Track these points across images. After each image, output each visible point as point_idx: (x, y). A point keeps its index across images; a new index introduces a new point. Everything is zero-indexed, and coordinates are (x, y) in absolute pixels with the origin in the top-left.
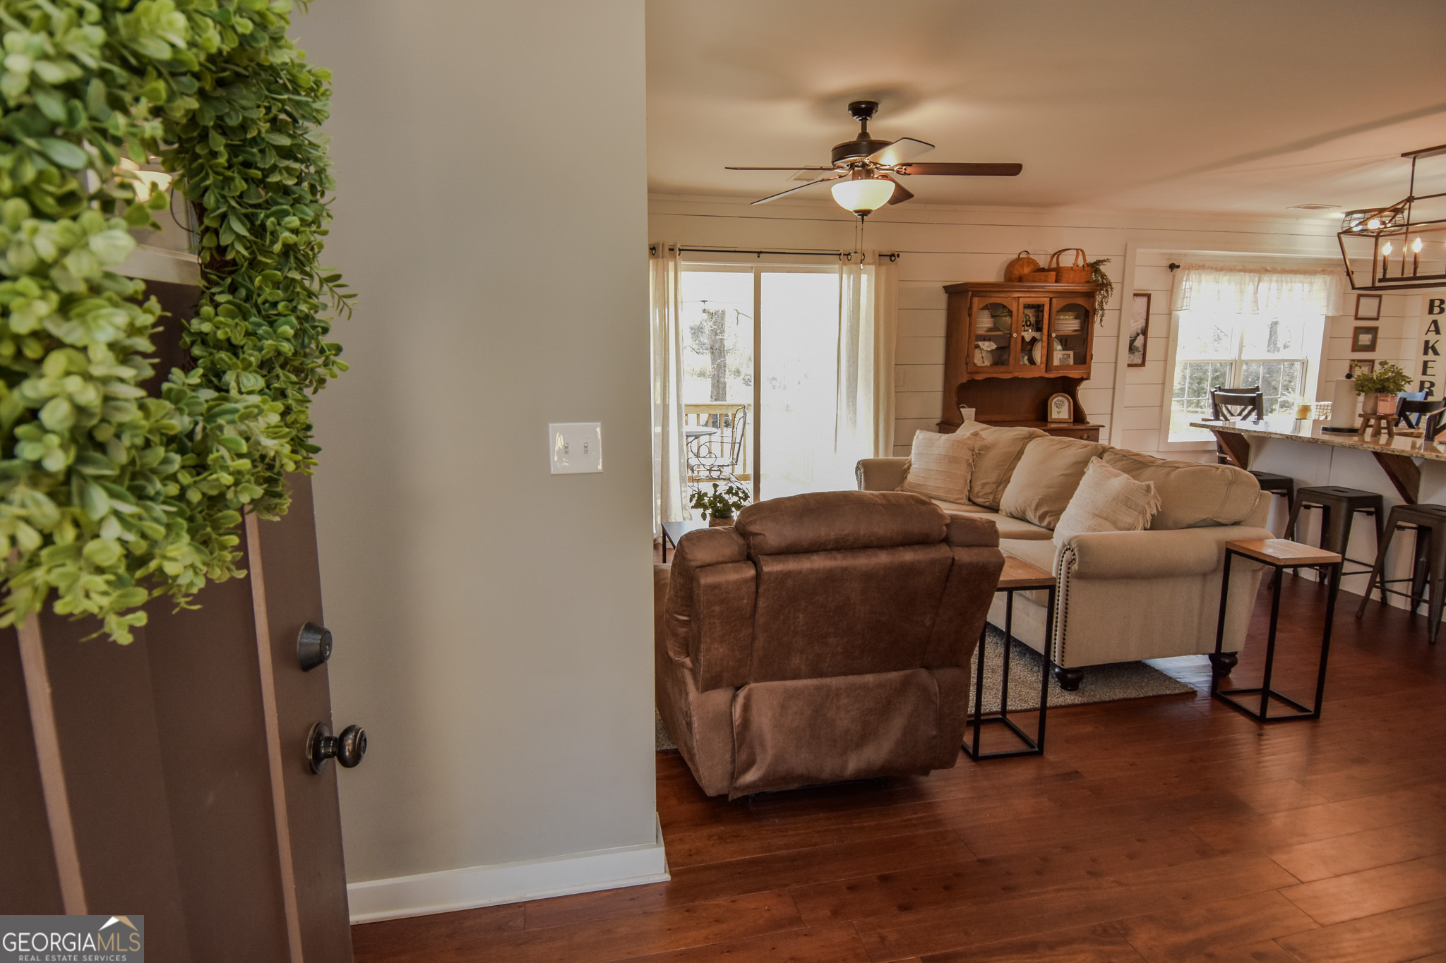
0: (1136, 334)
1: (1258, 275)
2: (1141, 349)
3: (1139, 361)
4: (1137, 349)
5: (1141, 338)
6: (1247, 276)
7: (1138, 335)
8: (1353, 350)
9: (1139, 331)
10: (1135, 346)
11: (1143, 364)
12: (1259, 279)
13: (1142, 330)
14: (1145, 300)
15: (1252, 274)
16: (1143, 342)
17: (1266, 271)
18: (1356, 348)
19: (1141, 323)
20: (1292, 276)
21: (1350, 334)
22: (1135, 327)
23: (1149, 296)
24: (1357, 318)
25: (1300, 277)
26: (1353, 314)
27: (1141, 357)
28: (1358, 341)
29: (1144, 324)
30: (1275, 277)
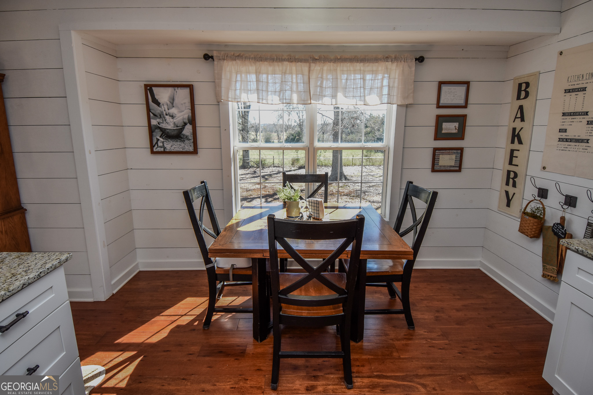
0: (183, 124)
1: (308, 64)
2: (191, 137)
3: (191, 149)
4: (187, 138)
5: (189, 128)
6: (294, 67)
7: (185, 124)
8: (436, 138)
9: (186, 121)
10: (184, 135)
11: (195, 152)
12: (310, 67)
13: (188, 119)
14: (187, 91)
15: (299, 64)
16: (191, 131)
17: (315, 60)
18: (439, 135)
19: (186, 114)
20: (349, 64)
21: (433, 122)
22: (182, 117)
23: (191, 87)
24: (439, 106)
25: (359, 66)
26: (435, 102)
27: (192, 145)
28: (441, 129)
29: (190, 114)
30: (327, 67)
